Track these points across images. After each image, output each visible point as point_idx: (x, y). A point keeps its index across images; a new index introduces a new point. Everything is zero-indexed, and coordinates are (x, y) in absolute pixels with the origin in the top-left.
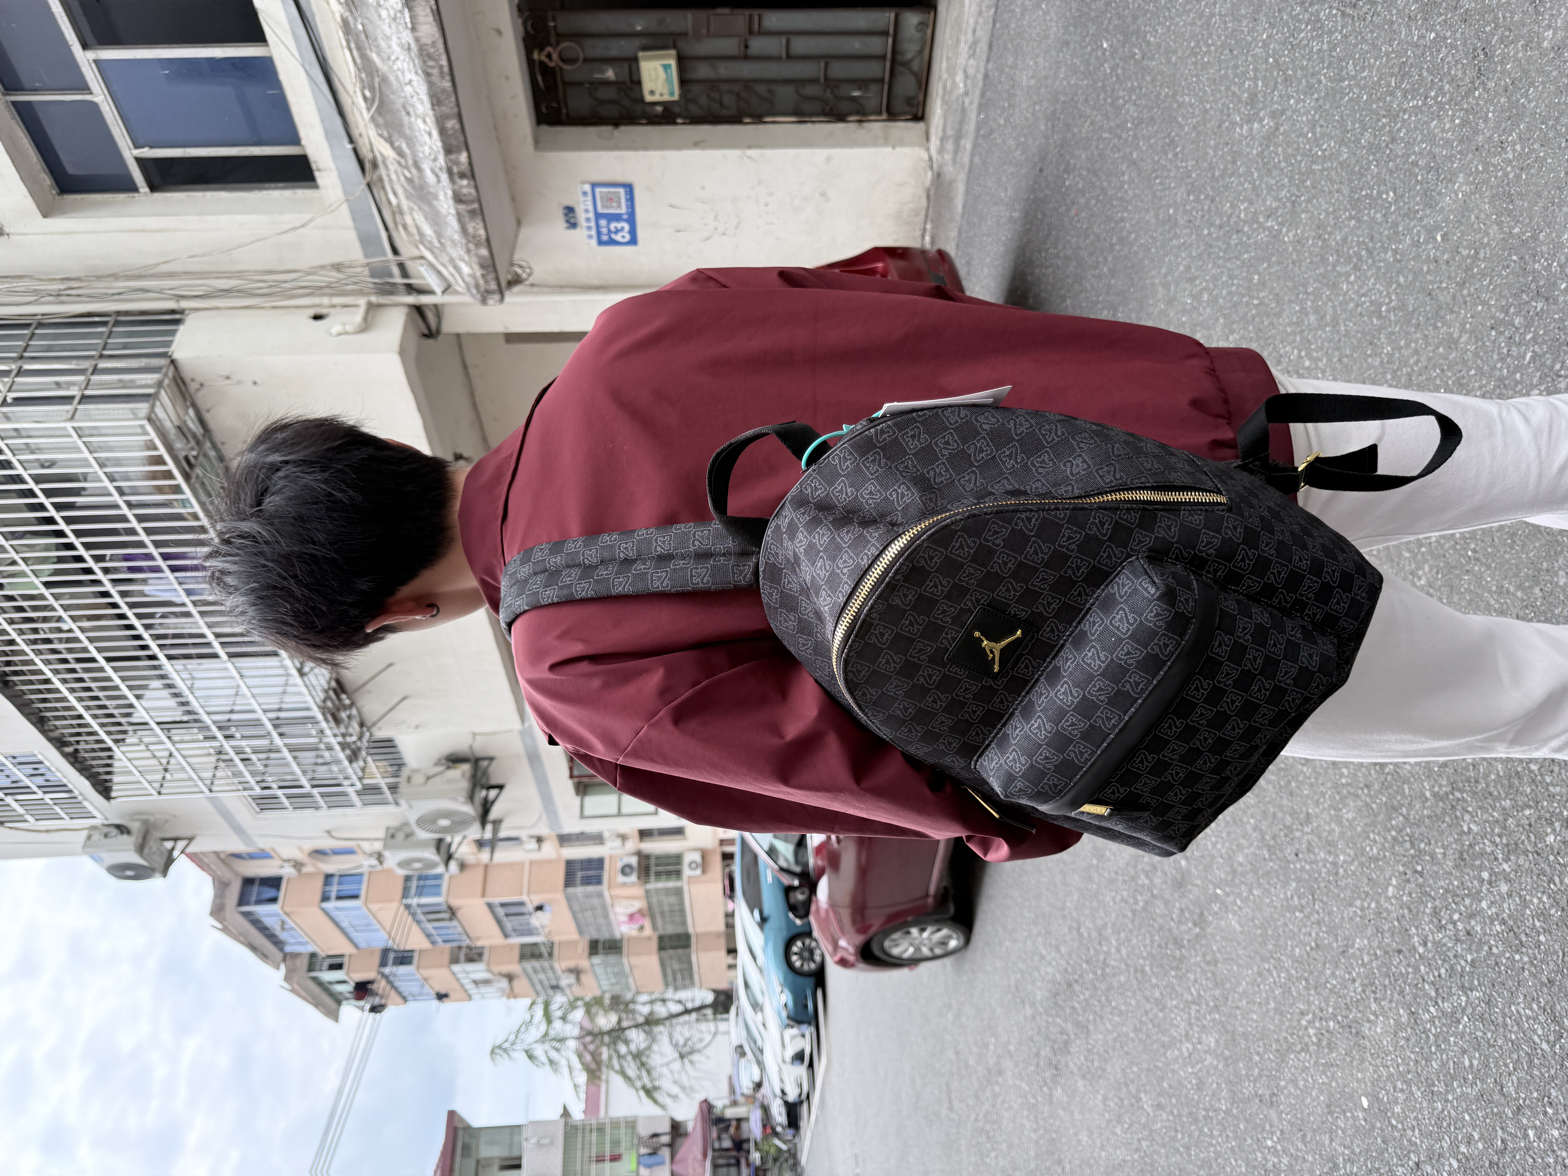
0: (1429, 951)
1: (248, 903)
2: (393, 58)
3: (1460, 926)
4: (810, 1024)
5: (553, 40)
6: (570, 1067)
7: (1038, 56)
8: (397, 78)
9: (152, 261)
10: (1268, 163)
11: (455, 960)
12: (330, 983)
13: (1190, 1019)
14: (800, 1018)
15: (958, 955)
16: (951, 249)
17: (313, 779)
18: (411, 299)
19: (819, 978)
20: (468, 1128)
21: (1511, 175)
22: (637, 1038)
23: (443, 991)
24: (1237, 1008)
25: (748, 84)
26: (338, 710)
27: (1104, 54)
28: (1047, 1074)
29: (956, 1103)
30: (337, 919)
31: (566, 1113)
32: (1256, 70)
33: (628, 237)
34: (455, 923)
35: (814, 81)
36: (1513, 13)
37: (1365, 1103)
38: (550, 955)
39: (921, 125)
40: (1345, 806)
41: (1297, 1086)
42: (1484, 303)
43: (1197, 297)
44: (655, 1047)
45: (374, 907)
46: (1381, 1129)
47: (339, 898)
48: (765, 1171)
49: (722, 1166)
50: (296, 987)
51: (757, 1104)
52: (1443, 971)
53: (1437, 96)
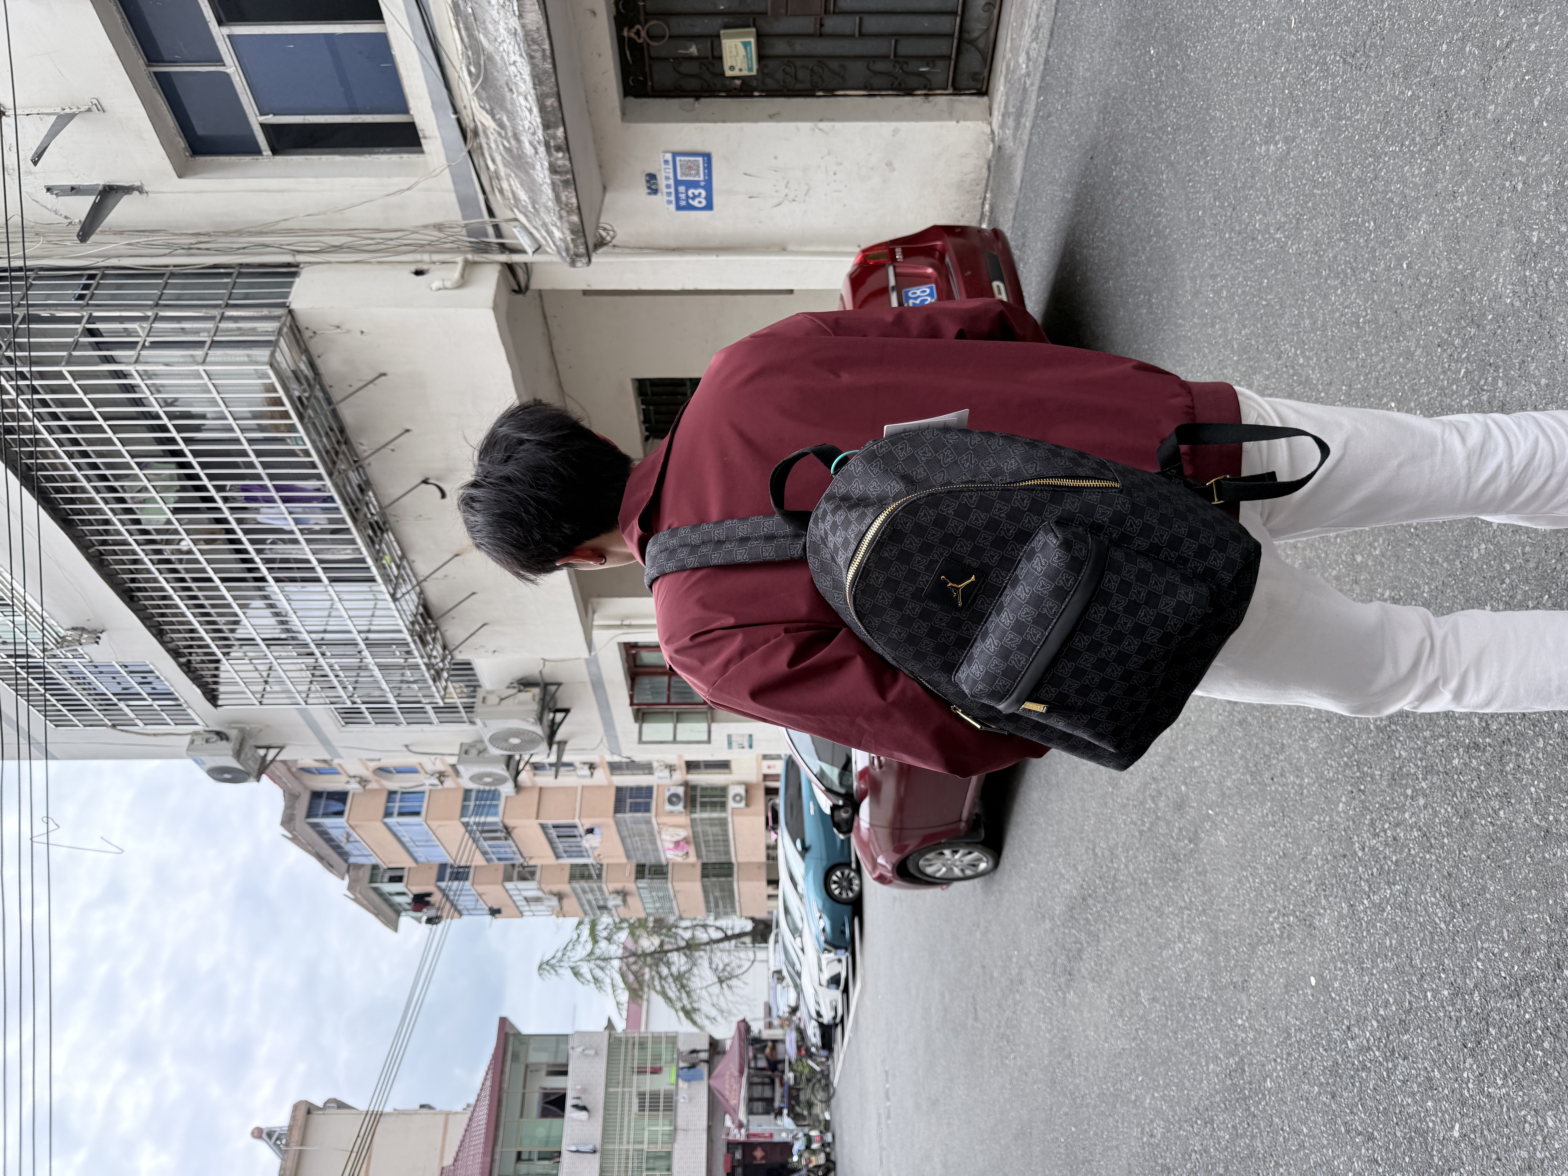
0: (1366, 855)
1: (316, 816)
2: (499, 40)
3: (1389, 833)
4: (846, 949)
5: (642, 19)
6: (613, 986)
7: (1094, 51)
8: (502, 58)
9: (273, 218)
10: (1280, 182)
11: (508, 878)
12: (390, 894)
13: (1182, 922)
14: (836, 943)
15: (987, 877)
16: (1006, 229)
17: (399, 695)
18: (504, 258)
19: (856, 906)
20: (518, 1035)
21: (1459, 221)
22: (678, 961)
23: (496, 907)
24: (1220, 910)
25: (821, 59)
26: (425, 633)
27: (1151, 59)
28: (1062, 980)
29: (980, 1013)
30: (399, 834)
31: (610, 1026)
32: (1274, 98)
33: (704, 203)
34: (510, 842)
35: (886, 57)
36: (1468, 85)
37: (1313, 981)
38: (599, 876)
39: (985, 99)
40: (1311, 737)
41: (1263, 973)
42: (1434, 324)
43: (1217, 293)
44: (695, 971)
45: (434, 824)
46: (1324, 1002)
47: (401, 814)
48: (799, 1090)
49: (757, 1084)
50: (359, 896)
51: (793, 1026)
52: (1375, 870)
53: (1410, 145)
